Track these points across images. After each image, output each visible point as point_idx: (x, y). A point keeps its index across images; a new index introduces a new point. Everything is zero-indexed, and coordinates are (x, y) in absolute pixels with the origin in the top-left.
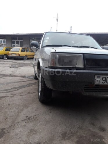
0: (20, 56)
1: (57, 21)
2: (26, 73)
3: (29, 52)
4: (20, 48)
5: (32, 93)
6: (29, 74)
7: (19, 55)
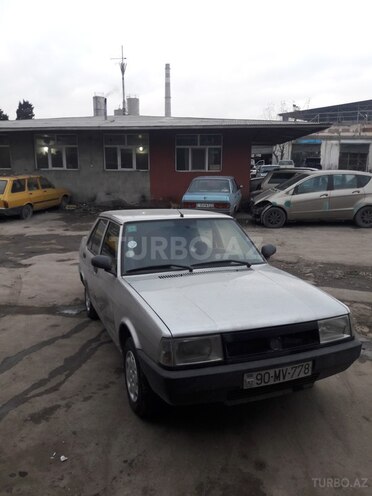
0: (10, 207)
1: (123, 71)
2: (55, 291)
3: (38, 188)
4: (8, 179)
5: (107, 387)
6: (67, 295)
7: (6, 204)
